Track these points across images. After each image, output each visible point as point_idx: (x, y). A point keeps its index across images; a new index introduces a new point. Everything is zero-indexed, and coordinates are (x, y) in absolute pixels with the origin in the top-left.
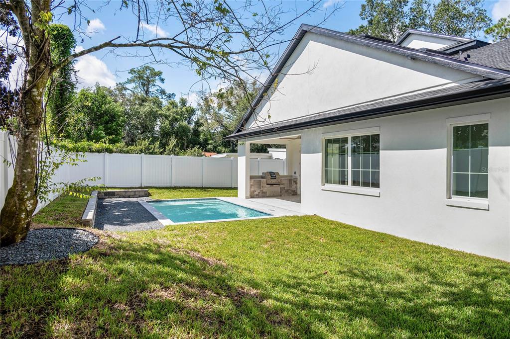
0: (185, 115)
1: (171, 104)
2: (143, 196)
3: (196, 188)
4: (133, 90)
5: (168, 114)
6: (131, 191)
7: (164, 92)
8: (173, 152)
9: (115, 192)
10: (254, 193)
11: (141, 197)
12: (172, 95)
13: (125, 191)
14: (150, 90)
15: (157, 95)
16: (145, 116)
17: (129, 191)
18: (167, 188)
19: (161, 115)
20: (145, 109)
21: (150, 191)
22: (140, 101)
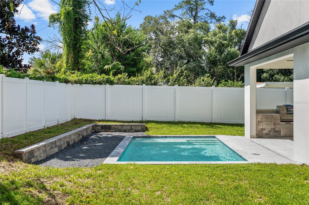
0: (235, 40)
1: (219, 28)
2: (139, 131)
3: (202, 124)
4: (181, 17)
5: (214, 39)
6: (128, 125)
7: (214, 15)
8: (177, 82)
9: (111, 125)
10: (262, 132)
11: (137, 132)
12: (222, 18)
13: (121, 125)
14: (199, 14)
15: (206, 19)
16: (189, 43)
17: (125, 125)
18: (169, 123)
19: (206, 42)
20: (189, 36)
21: (148, 125)
22: (186, 28)
